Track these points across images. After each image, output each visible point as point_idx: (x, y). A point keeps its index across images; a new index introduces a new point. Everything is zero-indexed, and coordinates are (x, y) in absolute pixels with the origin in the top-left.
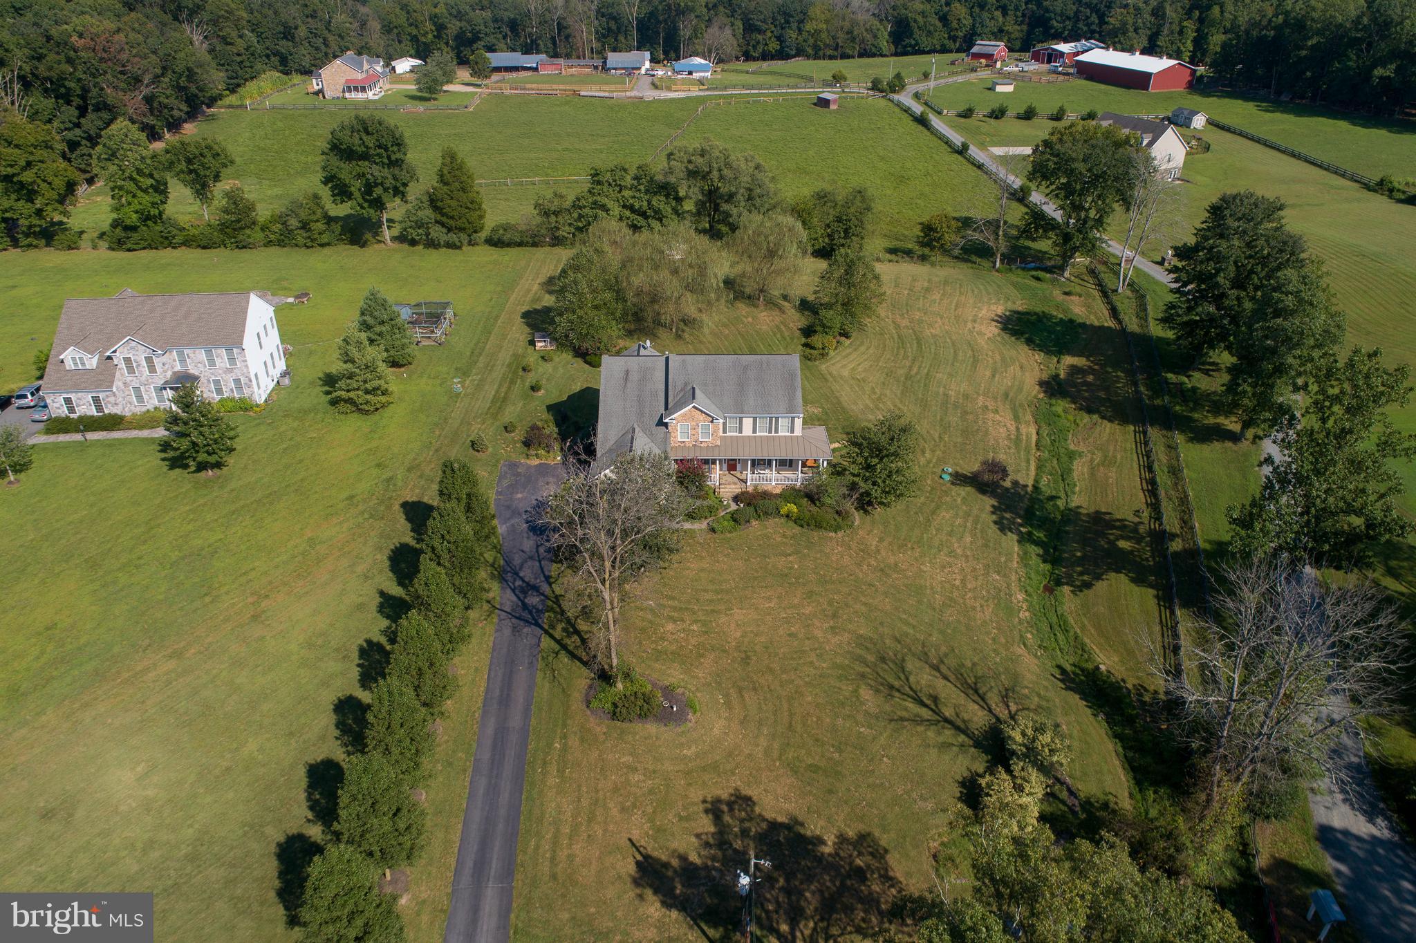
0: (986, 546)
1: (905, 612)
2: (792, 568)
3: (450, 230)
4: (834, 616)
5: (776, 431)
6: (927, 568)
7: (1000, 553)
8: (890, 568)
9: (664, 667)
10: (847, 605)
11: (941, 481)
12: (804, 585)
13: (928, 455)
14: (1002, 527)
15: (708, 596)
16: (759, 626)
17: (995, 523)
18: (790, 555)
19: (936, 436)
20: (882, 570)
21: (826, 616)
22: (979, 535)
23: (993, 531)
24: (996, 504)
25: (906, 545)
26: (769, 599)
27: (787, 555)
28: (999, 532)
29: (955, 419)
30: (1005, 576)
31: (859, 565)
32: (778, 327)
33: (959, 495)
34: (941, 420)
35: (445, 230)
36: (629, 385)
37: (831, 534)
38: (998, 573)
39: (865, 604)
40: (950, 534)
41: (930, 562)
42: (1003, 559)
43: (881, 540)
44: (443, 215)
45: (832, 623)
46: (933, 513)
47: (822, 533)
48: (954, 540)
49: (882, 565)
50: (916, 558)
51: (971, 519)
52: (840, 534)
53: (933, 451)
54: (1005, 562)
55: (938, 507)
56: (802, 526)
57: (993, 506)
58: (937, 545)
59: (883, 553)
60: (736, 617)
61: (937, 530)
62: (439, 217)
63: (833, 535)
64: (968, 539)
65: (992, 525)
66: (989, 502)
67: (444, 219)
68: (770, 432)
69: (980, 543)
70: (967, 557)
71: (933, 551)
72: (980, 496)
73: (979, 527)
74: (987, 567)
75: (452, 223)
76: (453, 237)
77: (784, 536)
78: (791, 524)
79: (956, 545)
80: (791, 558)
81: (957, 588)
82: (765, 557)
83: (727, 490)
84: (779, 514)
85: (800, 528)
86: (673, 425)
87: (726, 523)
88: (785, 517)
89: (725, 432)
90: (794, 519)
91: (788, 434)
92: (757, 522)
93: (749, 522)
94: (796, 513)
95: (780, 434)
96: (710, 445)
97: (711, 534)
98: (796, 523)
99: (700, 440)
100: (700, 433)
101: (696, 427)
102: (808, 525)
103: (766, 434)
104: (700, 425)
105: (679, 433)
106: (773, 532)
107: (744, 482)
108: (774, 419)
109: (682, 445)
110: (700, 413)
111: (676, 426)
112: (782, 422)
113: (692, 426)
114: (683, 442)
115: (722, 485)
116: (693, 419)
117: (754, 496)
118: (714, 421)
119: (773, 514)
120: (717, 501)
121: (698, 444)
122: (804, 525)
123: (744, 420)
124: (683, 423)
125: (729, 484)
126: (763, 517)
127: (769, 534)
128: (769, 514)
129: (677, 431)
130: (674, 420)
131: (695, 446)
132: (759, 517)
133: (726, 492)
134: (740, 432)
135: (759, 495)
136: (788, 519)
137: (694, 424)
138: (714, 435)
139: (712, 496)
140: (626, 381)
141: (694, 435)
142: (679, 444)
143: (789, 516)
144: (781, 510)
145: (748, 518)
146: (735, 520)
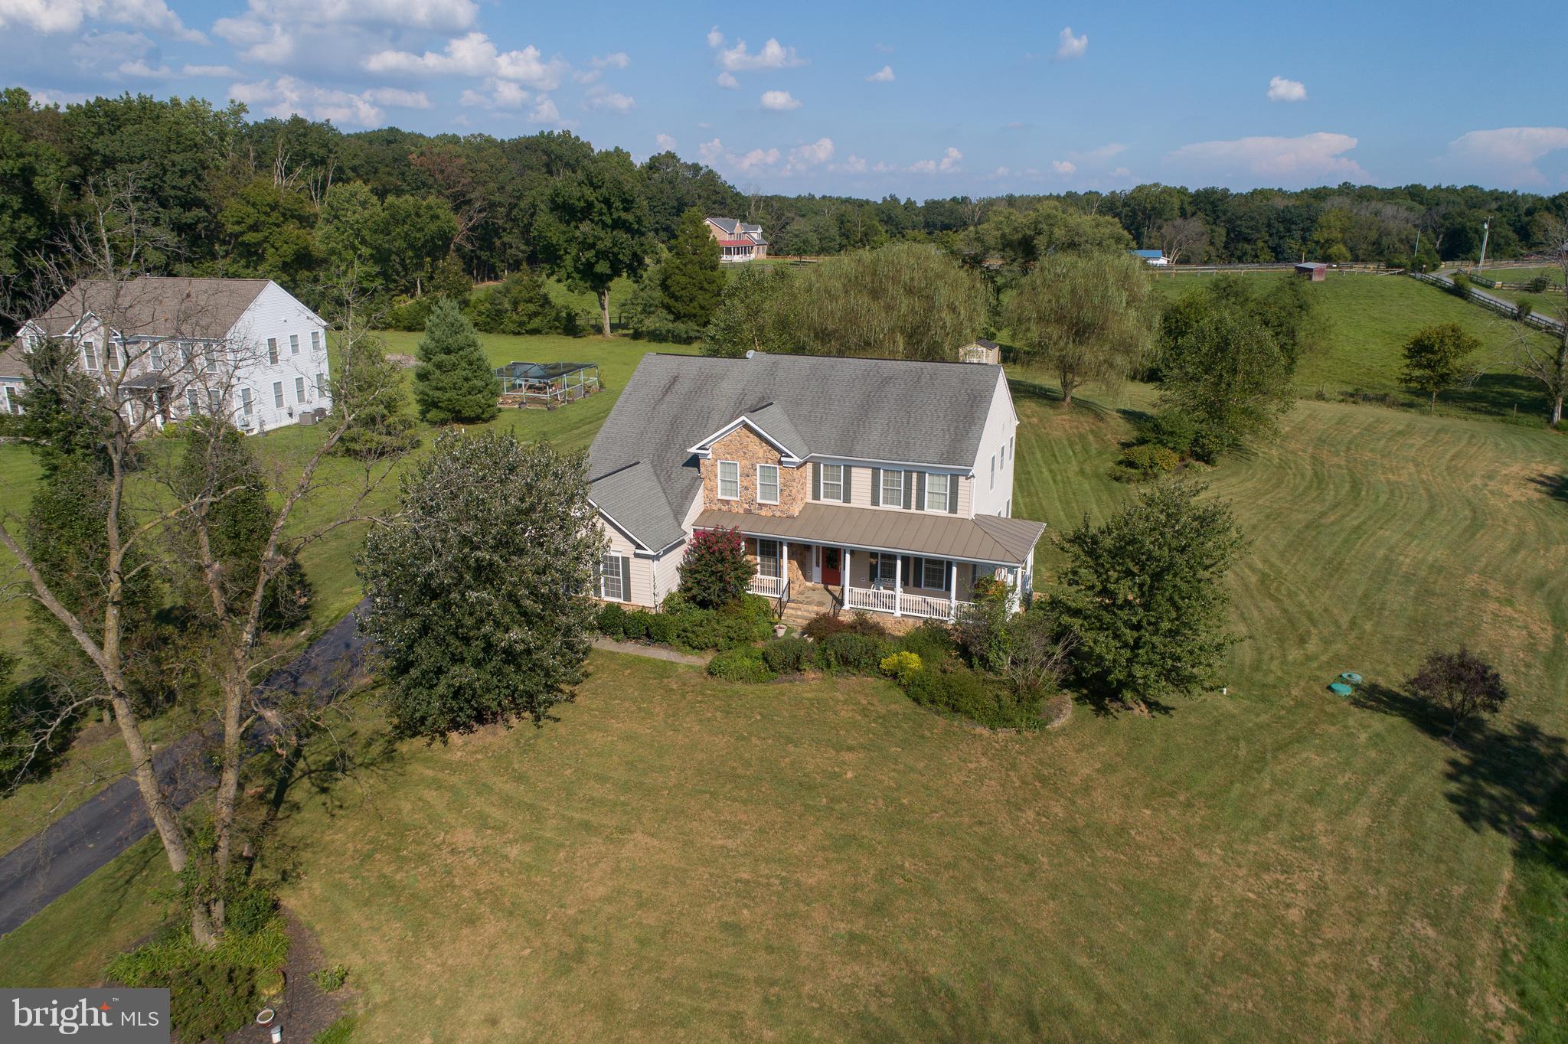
0: (1413, 848)
1: (1090, 948)
2: (835, 776)
3: (678, 317)
4: (879, 908)
5: (920, 505)
6: (1212, 857)
7: (1451, 873)
8: (1100, 832)
9: (366, 925)
10: (928, 890)
11: (1329, 695)
12: (842, 818)
13: (1312, 647)
14: (1470, 811)
15: (598, 791)
16: (665, 883)
17: (1452, 798)
18: (850, 749)
19: (1344, 620)
20: (1074, 832)
21: (854, 902)
22: (1396, 816)
23: (1441, 818)
24: (1465, 761)
25: (1172, 795)
26: (735, 829)
27: (839, 747)
28: (1459, 823)
29: (1402, 599)
30: (1455, 933)
31: (1015, 807)
32: (1082, 437)
33: (1365, 727)
34: (1366, 596)
35: (671, 317)
36: (668, 398)
37: (979, 730)
38: (1435, 921)
39: (982, 899)
40: (1312, 799)
41: (1227, 846)
42: (1458, 890)
43: (1108, 769)
44: (673, 296)
45: (859, 926)
46: (1281, 747)
47: (959, 723)
48: (1319, 813)
49: (1081, 822)
50: (1188, 831)
51: (1382, 781)
52: (1002, 734)
53: (1327, 642)
54: (1465, 898)
55: (1300, 739)
56: (917, 701)
57: (1454, 763)
58: (1262, 813)
59: (1099, 796)
60: (625, 852)
61: (1277, 783)
62: (667, 300)
63: (986, 732)
64: (1361, 820)
65: (1443, 803)
66: (1441, 753)
67: (672, 302)
68: (907, 505)
69: (1395, 835)
70: (1345, 860)
71: (1247, 824)
72: (1424, 738)
73: (1402, 800)
74: (1401, 898)
75: (679, 307)
76: (680, 327)
77: (864, 712)
78: (898, 693)
79: (1320, 827)
80: (848, 756)
81: (1288, 929)
82: (789, 740)
83: (799, 613)
84: (875, 667)
85: (911, 704)
86: (707, 462)
87: (747, 662)
88: (886, 675)
89: (816, 496)
90: (904, 681)
91: (945, 513)
92: (820, 675)
93: (799, 670)
94: (915, 672)
95: (928, 511)
96: (778, 514)
97: (705, 678)
98: (907, 692)
99: (759, 501)
100: (758, 486)
101: (751, 471)
102: (933, 702)
103: (899, 508)
104: (758, 466)
105: (719, 482)
106: (845, 702)
107: (841, 603)
108: (915, 475)
109: (725, 508)
110: (757, 440)
111: (714, 465)
112: (932, 484)
113: (742, 468)
114: (728, 502)
115: (793, 601)
116: (745, 453)
117: (840, 627)
118: (783, 459)
119: (862, 665)
120: (764, 626)
121: (754, 509)
122: (924, 700)
123: (854, 470)
124: (726, 459)
125: (808, 603)
126: (838, 668)
127: (832, 703)
128: (850, 663)
129: (716, 476)
130: (710, 451)
131: (748, 512)
132: (829, 665)
133: (797, 617)
134: (847, 499)
135: (852, 627)
136: (889, 681)
137: (748, 463)
138: (786, 493)
139: (752, 613)
140: (667, 392)
141: (746, 488)
142: (719, 505)
143: (895, 676)
144: (883, 661)
145: (792, 658)
146: (765, 659)
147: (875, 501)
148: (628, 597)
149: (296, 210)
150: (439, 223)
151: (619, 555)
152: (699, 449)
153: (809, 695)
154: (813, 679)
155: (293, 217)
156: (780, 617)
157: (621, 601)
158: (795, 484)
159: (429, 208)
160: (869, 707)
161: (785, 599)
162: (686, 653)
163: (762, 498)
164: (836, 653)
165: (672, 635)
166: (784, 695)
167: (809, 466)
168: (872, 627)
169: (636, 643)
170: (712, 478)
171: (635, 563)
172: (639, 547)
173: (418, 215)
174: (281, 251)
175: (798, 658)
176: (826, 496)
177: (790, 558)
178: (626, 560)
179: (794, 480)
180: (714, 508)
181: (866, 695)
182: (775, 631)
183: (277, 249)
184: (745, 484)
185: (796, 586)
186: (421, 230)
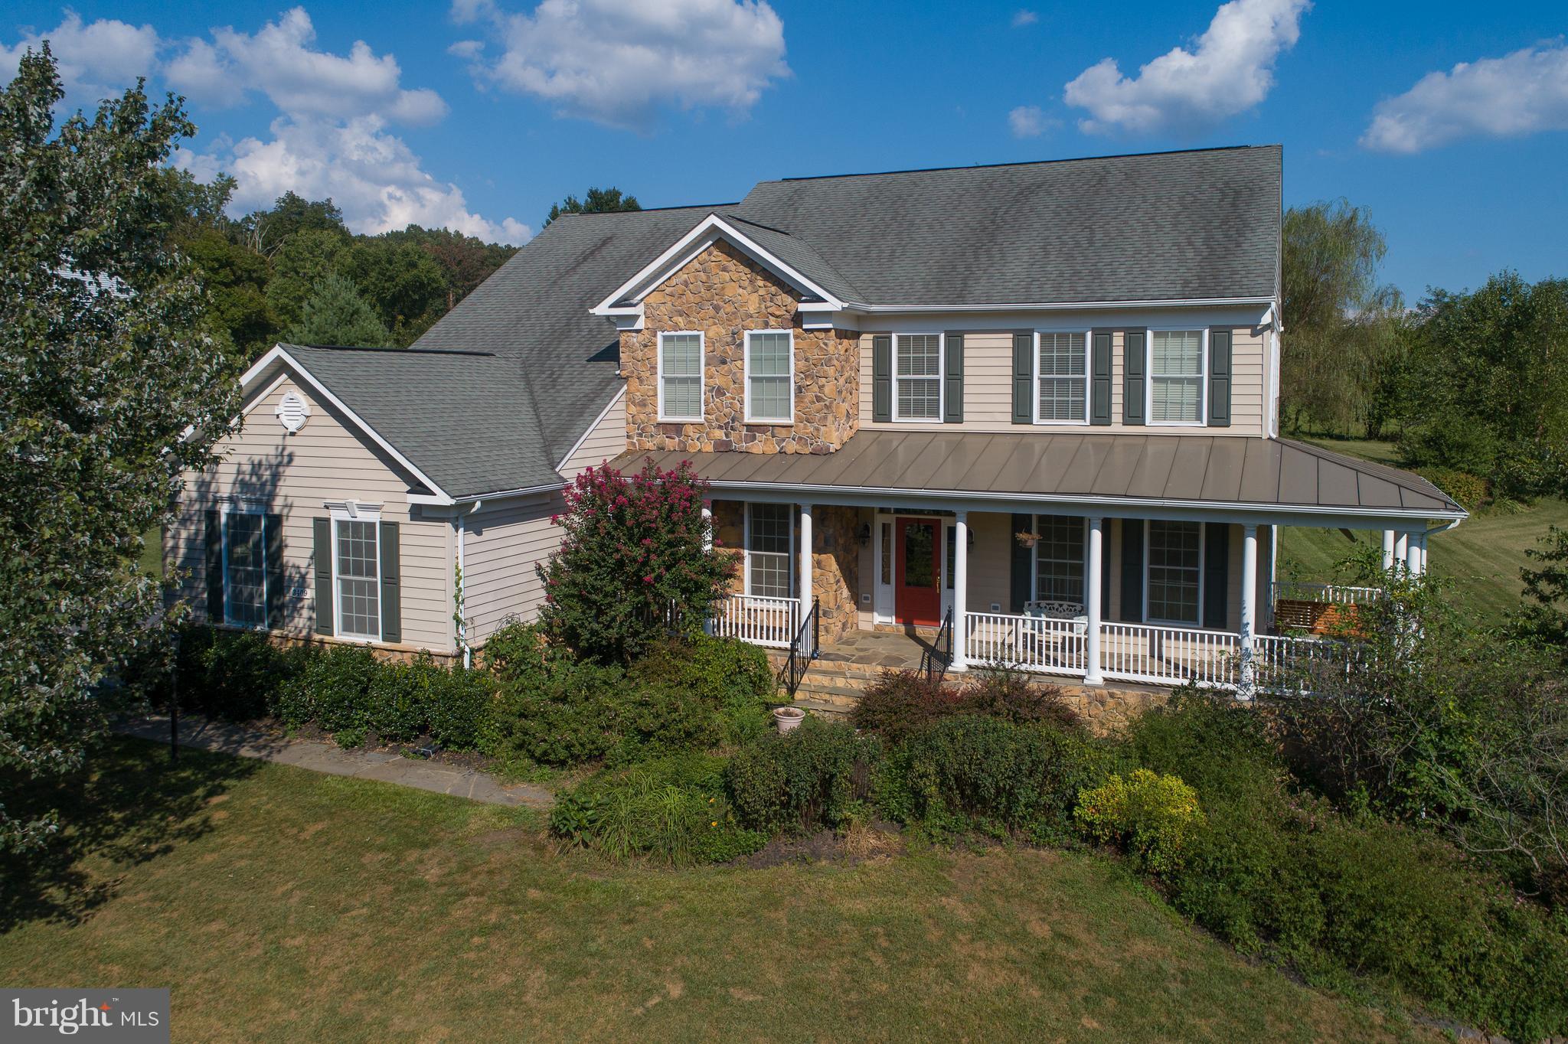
5: (1134, 414)
56: (1217, 927)
68: (1101, 416)
77: (1048, 968)
78: (1147, 903)
83: (840, 682)
84: (1061, 816)
85: (1202, 940)
86: (635, 339)
87: (674, 799)
88: (1095, 841)
89: (881, 413)
90: (1157, 860)
91: (1199, 427)
92: (895, 839)
93: (832, 824)
94: (1189, 829)
95: (1153, 424)
96: (792, 447)
97: (540, 848)
98: (1172, 896)
99: (748, 419)
100: (747, 384)
101: (730, 350)
102: (1271, 933)
103: (1081, 426)
104: (747, 334)
105: (660, 384)
106: (979, 931)
107: (947, 658)
108: (1118, 339)
109: (671, 444)
110: (743, 272)
111: (650, 345)
112: (1161, 360)
113: (710, 342)
114: (678, 428)
115: (827, 657)
116: (717, 308)
117: (947, 704)
118: (803, 307)
119: (1021, 810)
120: (749, 711)
121: (735, 438)
122: (1242, 925)
123: (971, 342)
124: (677, 327)
125: (861, 660)
126: (947, 819)
127: (934, 935)
128: (983, 801)
129: (654, 368)
130: (639, 310)
131: (724, 448)
132: (920, 808)
133: (835, 692)
134: (955, 414)
135: (982, 702)
136: (1106, 861)
137: (719, 331)
138: (809, 396)
139: (715, 676)
140: (585, 259)
141: (720, 392)
142: (661, 438)
143: (1123, 843)
144: (1083, 795)
145: (805, 785)
146: (729, 790)
147: (1021, 412)
148: (393, 632)
149: (255, 271)
150: (415, 272)
151: (374, 517)
152: (614, 305)
153: (860, 907)
154: (874, 852)
155: (250, 279)
156: (792, 690)
157: (377, 641)
158: (831, 371)
159: (406, 254)
160: (1061, 948)
161: (805, 649)
162: (514, 776)
163: (754, 414)
164: (942, 771)
165: (488, 731)
166: (775, 904)
167: (866, 342)
168: (1038, 702)
169: (395, 751)
170: (645, 375)
171: (415, 538)
172: (418, 488)
173: (390, 262)
174: (228, 316)
175: (827, 782)
176: (904, 411)
177: (817, 549)
178: (391, 530)
179: (829, 362)
180: (650, 444)
181: (1044, 907)
182: (774, 723)
183: (222, 313)
184: (718, 381)
185: (833, 624)
186: (391, 279)
